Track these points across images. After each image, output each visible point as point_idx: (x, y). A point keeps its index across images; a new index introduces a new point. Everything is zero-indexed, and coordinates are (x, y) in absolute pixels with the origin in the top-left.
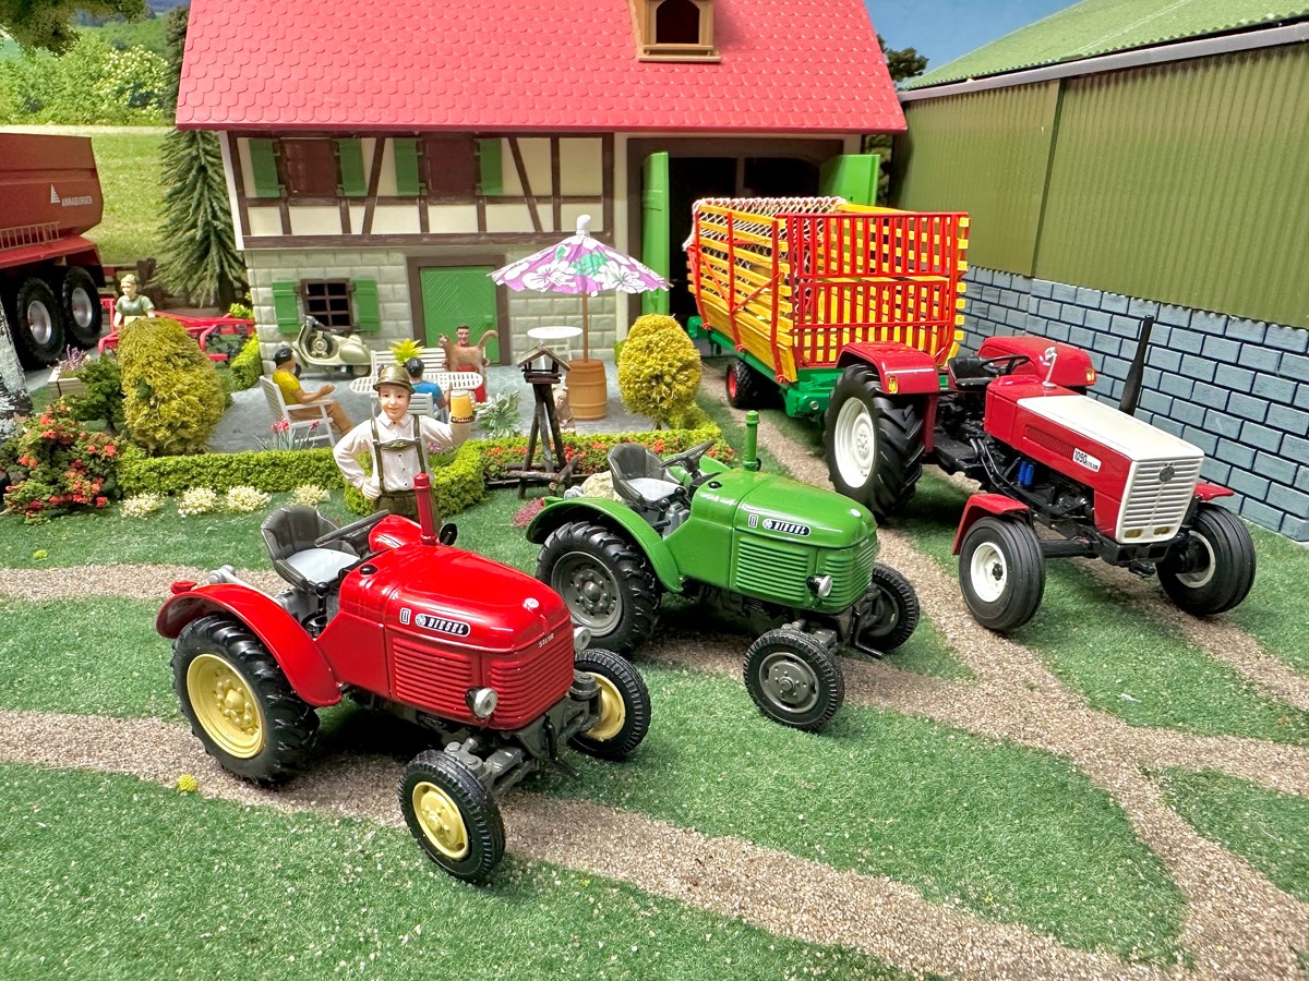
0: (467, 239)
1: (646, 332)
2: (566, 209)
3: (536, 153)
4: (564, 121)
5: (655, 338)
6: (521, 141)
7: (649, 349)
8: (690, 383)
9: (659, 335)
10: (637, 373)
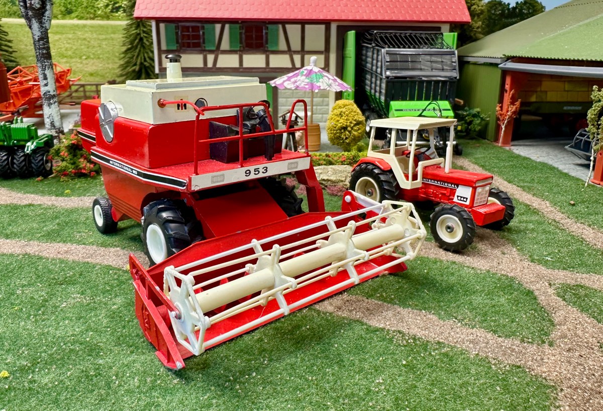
0: (261, 70)
1: (340, 107)
2: (306, 57)
3: (294, 32)
4: (307, 17)
5: (344, 110)
6: (288, 26)
7: (341, 115)
8: (360, 131)
9: (346, 109)
10: (335, 126)
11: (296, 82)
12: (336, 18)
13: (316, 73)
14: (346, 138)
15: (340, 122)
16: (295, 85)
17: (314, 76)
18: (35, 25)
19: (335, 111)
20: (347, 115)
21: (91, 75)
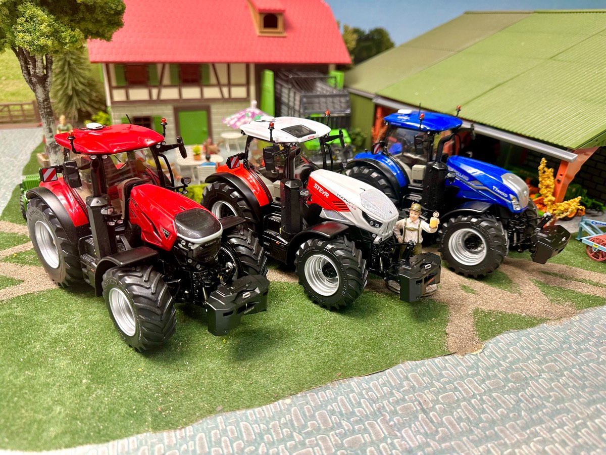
0: (197, 101)
2: (233, 89)
3: (222, 69)
4: (232, 60)
6: (217, 66)
12: (254, 61)
13: (256, 113)
17: (256, 116)
18: (40, 89)
21: (13, 94)
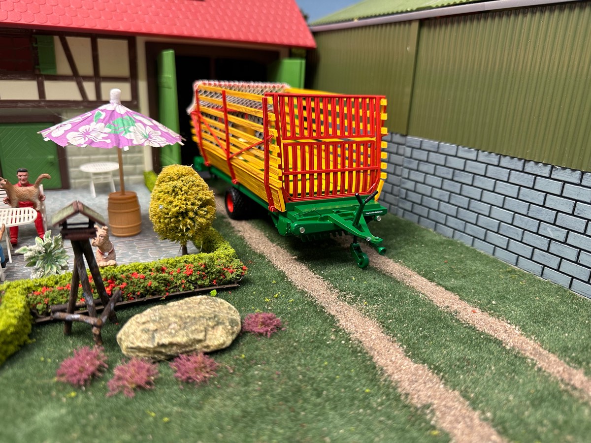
0: (31, 104)
1: (171, 179)
2: (104, 85)
3: (80, 48)
4: (99, 26)
5: (179, 183)
6: (70, 40)
7: (174, 192)
8: (208, 216)
9: (182, 181)
10: (166, 211)
11: (87, 133)
12: (144, 30)
13: (122, 116)
14: (188, 229)
15: (174, 204)
16: (87, 139)
17: (118, 121)
19: (164, 186)
20: (186, 193)
